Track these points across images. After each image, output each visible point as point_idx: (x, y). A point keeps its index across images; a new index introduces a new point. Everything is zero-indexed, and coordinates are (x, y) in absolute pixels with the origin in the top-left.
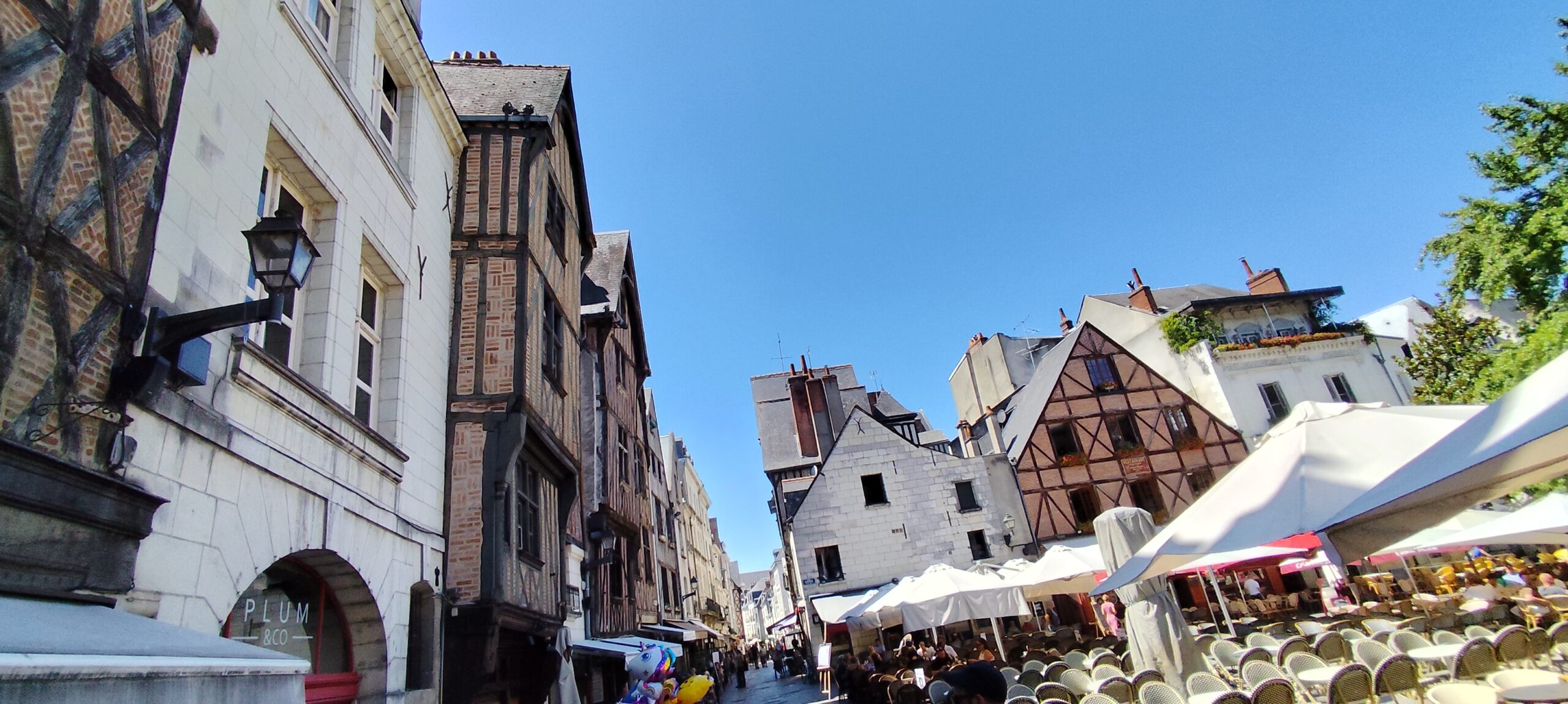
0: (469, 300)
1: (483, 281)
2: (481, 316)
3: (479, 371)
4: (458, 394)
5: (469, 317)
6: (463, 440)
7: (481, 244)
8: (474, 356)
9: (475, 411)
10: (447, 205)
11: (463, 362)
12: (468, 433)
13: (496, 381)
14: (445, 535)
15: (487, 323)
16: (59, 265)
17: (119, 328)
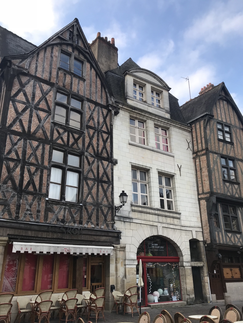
0: (198, 169)
1: (200, 164)
2: (201, 172)
4: (199, 193)
5: (199, 173)
6: (202, 204)
7: (199, 154)
8: (201, 183)
9: (203, 197)
10: (189, 147)
11: (200, 185)
12: (202, 202)
13: (206, 189)
14: (202, 227)
15: (203, 174)
16: (102, 207)
17: (111, 211)
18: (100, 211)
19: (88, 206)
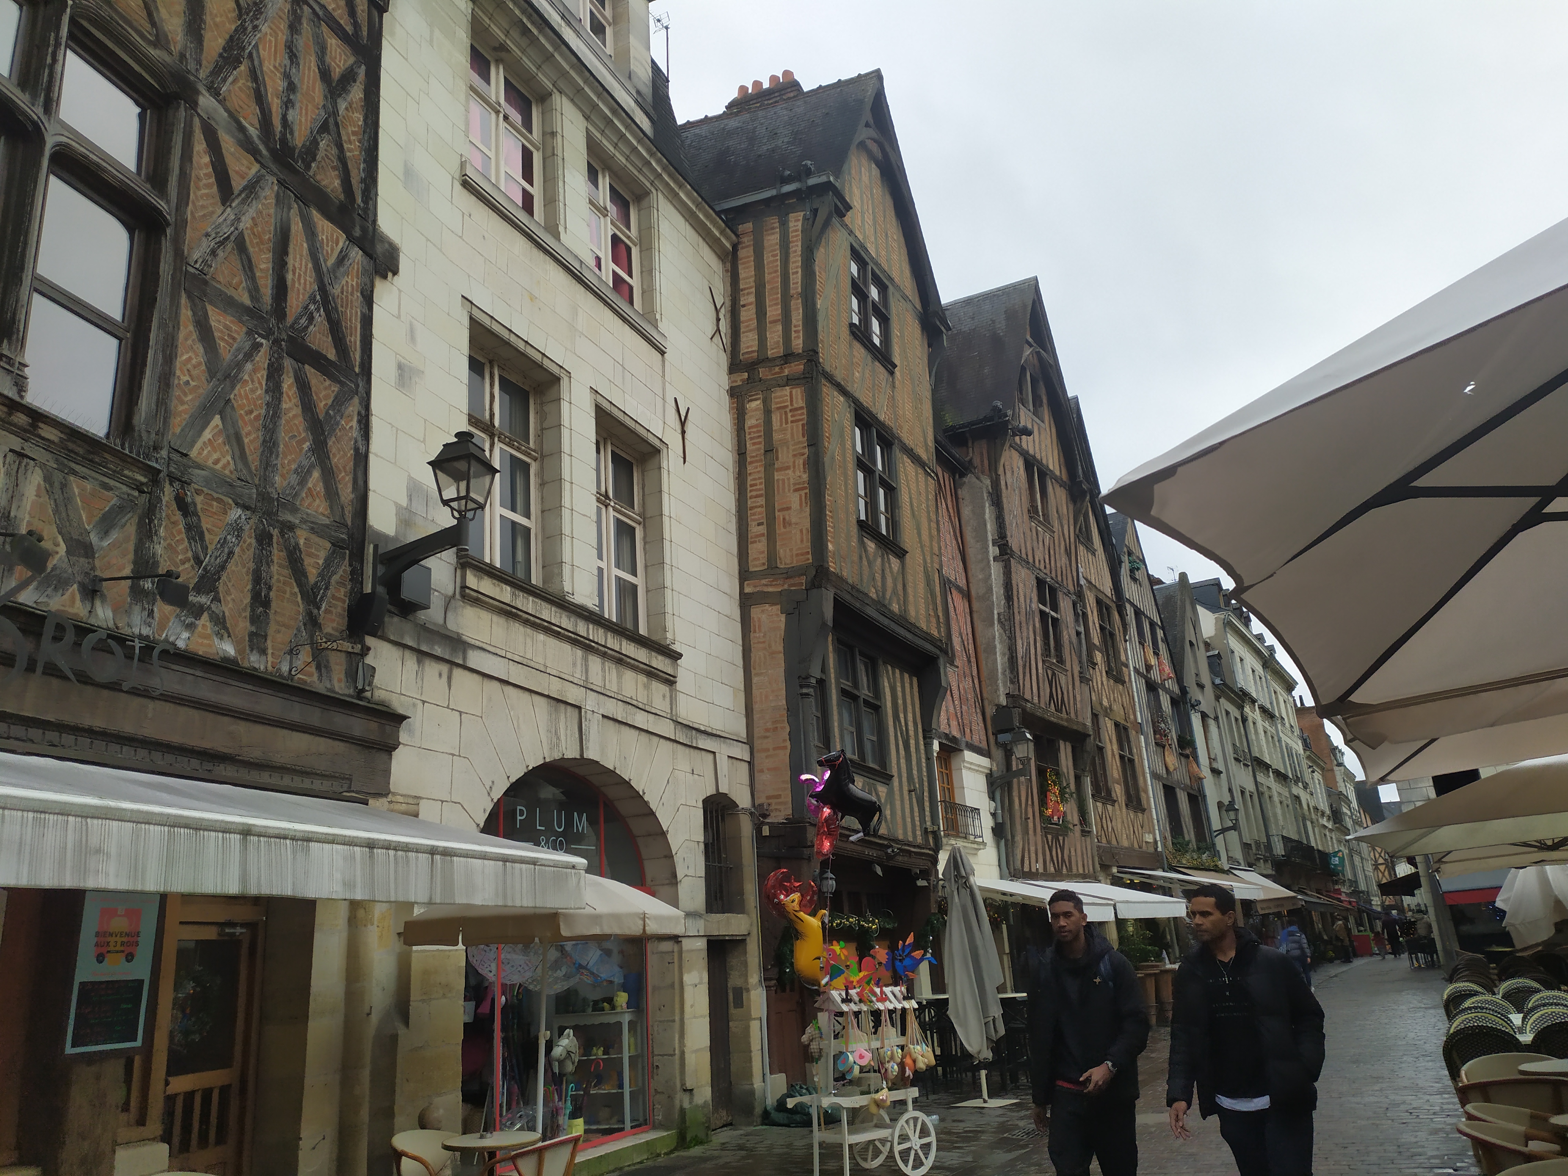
0: (754, 449)
1: (768, 422)
2: (769, 468)
3: (771, 536)
4: (752, 569)
5: (756, 471)
6: (760, 627)
7: (763, 372)
8: (764, 521)
9: (770, 589)
10: (718, 330)
11: (755, 529)
12: (764, 617)
13: (791, 550)
14: (750, 741)
15: (778, 476)
16: (291, 527)
17: (349, 569)
18: (278, 555)
19: (198, 492)
